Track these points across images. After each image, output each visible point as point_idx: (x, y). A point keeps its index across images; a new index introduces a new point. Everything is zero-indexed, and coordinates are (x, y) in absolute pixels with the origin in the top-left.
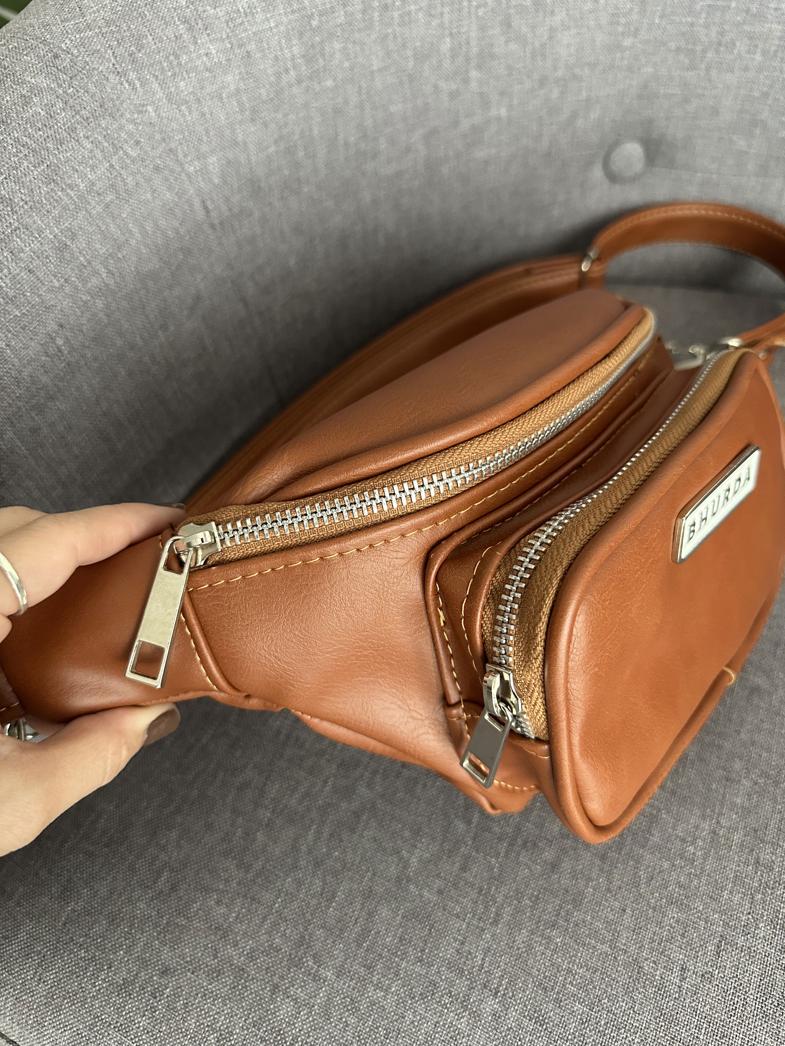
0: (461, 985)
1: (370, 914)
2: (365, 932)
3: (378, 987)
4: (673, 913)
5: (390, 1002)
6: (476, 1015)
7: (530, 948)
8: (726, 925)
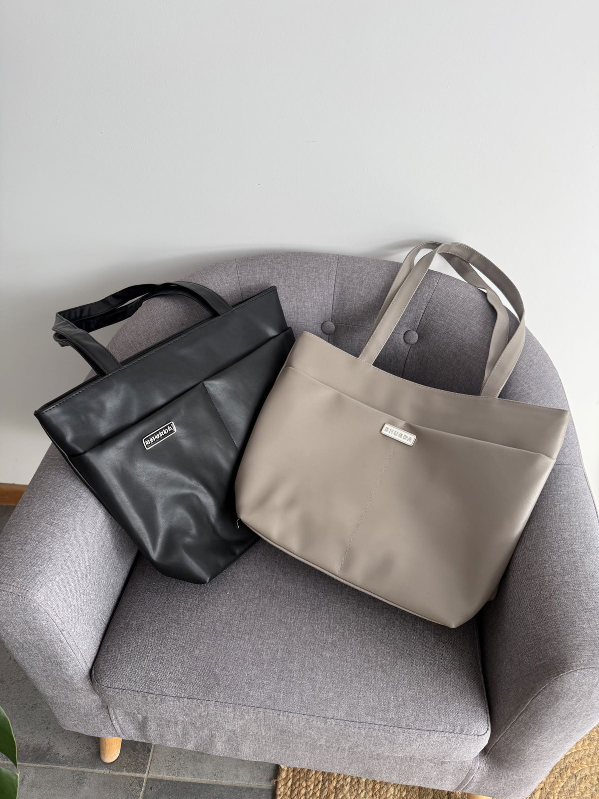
0: (240, 635)
1: (215, 626)
2: (214, 629)
3: (220, 640)
4: (287, 607)
5: (223, 643)
6: (245, 640)
7: (255, 623)
8: (300, 607)
